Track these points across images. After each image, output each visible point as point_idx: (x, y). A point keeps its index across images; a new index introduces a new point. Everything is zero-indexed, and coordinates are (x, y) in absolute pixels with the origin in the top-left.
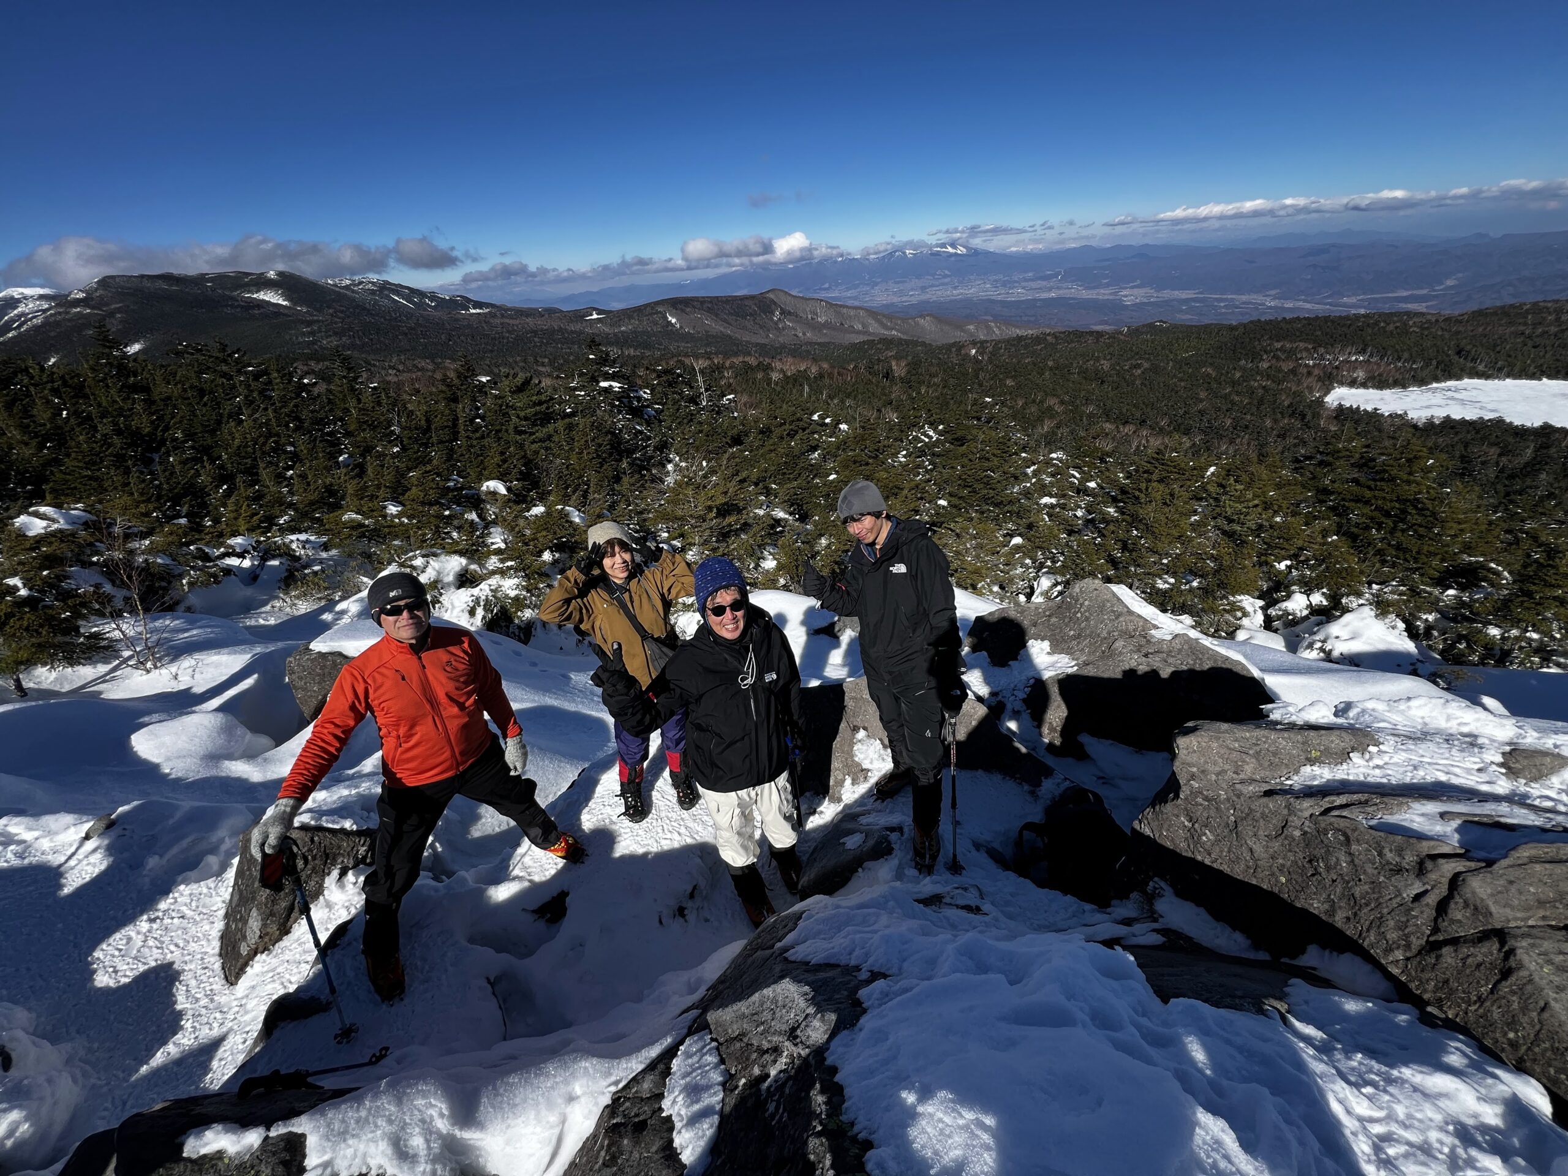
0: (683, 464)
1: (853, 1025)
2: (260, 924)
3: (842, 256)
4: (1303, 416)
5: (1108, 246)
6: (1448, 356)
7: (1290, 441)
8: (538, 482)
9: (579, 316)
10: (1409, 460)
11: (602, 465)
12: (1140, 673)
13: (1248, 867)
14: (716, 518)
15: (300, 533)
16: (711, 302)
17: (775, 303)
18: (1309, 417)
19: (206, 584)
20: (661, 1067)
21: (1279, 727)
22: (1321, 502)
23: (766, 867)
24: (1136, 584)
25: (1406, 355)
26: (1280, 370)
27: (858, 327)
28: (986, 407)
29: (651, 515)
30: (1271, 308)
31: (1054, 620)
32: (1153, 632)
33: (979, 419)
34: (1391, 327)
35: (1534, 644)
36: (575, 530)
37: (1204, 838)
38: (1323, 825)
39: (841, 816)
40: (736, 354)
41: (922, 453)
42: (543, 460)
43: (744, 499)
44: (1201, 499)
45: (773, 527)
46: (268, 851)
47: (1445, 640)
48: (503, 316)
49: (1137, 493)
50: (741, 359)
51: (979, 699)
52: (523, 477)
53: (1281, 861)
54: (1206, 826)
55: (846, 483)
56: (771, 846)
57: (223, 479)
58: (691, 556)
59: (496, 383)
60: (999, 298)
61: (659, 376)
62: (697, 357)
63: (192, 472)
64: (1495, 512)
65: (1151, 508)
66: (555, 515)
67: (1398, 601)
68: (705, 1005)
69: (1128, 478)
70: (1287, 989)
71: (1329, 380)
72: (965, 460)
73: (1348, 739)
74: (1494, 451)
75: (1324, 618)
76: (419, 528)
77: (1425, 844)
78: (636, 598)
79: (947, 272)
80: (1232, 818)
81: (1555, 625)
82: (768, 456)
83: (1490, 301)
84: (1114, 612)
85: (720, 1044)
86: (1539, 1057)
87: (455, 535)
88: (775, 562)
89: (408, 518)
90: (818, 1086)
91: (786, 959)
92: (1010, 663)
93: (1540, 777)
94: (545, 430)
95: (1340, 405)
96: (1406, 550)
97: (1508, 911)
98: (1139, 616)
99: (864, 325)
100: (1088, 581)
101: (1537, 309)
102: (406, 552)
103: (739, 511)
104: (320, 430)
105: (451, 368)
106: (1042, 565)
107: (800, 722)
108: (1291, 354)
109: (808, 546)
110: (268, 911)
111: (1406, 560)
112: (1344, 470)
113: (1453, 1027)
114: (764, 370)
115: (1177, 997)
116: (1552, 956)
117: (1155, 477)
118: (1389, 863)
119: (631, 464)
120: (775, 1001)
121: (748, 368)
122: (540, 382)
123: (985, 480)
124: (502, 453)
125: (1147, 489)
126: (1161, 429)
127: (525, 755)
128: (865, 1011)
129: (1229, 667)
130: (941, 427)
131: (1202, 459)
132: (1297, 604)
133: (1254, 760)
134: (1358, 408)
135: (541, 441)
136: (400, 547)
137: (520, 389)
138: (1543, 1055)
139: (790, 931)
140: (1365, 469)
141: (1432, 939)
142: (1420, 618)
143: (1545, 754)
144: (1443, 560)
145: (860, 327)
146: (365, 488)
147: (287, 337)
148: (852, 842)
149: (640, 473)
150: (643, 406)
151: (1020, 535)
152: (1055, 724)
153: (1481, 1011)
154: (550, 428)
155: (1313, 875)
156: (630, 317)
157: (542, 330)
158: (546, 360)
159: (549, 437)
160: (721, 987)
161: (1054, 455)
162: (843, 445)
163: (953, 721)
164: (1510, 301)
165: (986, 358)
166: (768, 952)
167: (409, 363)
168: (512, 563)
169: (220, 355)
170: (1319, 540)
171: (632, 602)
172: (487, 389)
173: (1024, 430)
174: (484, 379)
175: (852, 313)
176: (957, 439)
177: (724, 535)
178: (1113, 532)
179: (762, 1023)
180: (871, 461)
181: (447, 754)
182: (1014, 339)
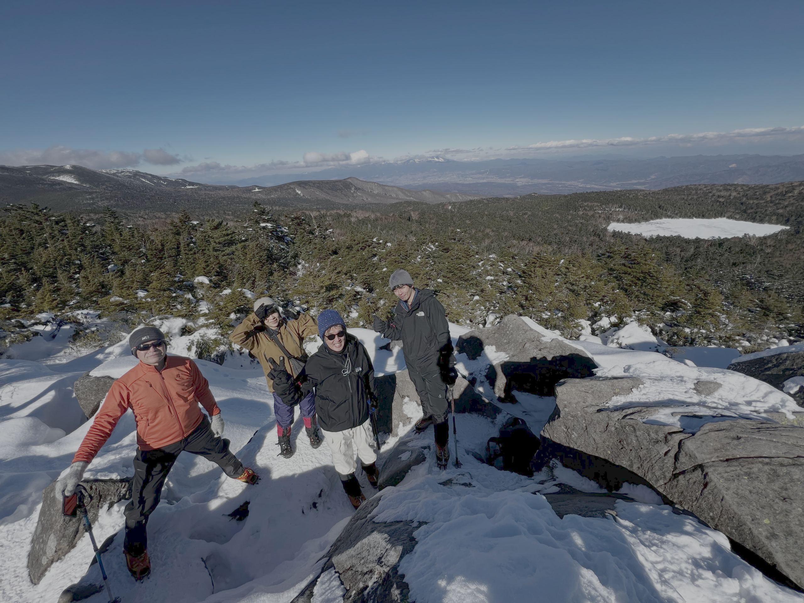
0: (307, 265)
1: (412, 551)
2: (56, 543)
3: (384, 161)
4: (599, 236)
5: (508, 159)
6: (655, 208)
7: (595, 247)
8: (226, 277)
9: (249, 190)
10: (644, 255)
11: (262, 267)
12: (538, 358)
13: (594, 448)
14: (325, 292)
15: (83, 309)
16: (319, 183)
17: (352, 184)
18: (601, 236)
19: (21, 342)
20: (308, 592)
21: (601, 379)
22: (611, 274)
23: (360, 475)
24: (533, 316)
25: (639, 208)
26: (588, 215)
27: (394, 195)
28: (457, 234)
29: (290, 292)
30: (581, 187)
31: (496, 335)
32: (542, 338)
33: (455, 239)
34: (631, 196)
35: (704, 335)
36: (248, 301)
37: (573, 436)
38: (624, 424)
39: (398, 443)
40: (333, 209)
41: (429, 257)
42: (229, 265)
43: (340, 282)
44: (558, 275)
45: (355, 296)
46: (67, 494)
47: (668, 335)
48: (205, 189)
49: (530, 273)
50: (335, 211)
51: (464, 377)
52: (218, 274)
53: (607, 443)
54: (573, 430)
55: (392, 272)
56: (362, 463)
57: (35, 280)
58: (313, 312)
59: (202, 225)
60: (461, 182)
61: (292, 220)
62: (312, 211)
63: (14, 277)
64: (682, 277)
65: (537, 279)
66: (237, 293)
67: (647, 318)
68: (330, 555)
69: (526, 266)
70: (615, 505)
71: (609, 219)
72: (449, 260)
73: (630, 383)
74: (678, 250)
75: (617, 328)
76: (157, 304)
77: (666, 428)
78: (284, 337)
79: (435, 170)
80: (585, 425)
81: (711, 326)
82: (351, 260)
83: (670, 185)
84: (524, 330)
85: (340, 574)
86: (723, 523)
87: (179, 307)
88: (357, 314)
89: (151, 298)
90: (395, 586)
91: (374, 522)
92: (478, 358)
93: (710, 394)
94: (230, 249)
95: (614, 231)
96: (647, 295)
97: (703, 455)
98: (536, 331)
99: (397, 195)
100: (511, 315)
101: (687, 188)
102: (150, 317)
103: (337, 288)
104: (96, 251)
105: (176, 217)
106: (489, 309)
107: (375, 393)
108: (591, 208)
109: (373, 305)
110: (61, 535)
111: (648, 299)
112: (619, 260)
113: (686, 513)
114: (348, 217)
115: (566, 514)
116: (723, 474)
117: (537, 265)
118: (653, 439)
119: (279, 266)
120: (369, 545)
121: (339, 216)
122: (227, 224)
123: (460, 269)
124: (206, 262)
125: (534, 271)
126: (538, 243)
127: (223, 424)
128: (417, 543)
129: (578, 353)
130: (437, 244)
131: (558, 256)
132: (605, 322)
133: (591, 396)
134: (622, 232)
135: (228, 254)
136: (146, 315)
137: (216, 228)
138: (725, 521)
139: (375, 507)
140: (627, 259)
141: (674, 473)
142: (657, 326)
143: (711, 382)
144: (663, 299)
145: (395, 196)
146: (124, 283)
147: (77, 201)
148: (405, 457)
149: (283, 270)
150: (284, 236)
151: (478, 295)
152: (501, 387)
153: (698, 504)
154: (233, 248)
155: (622, 448)
156: (276, 191)
157: (228, 197)
158: (230, 213)
159: (233, 253)
160: (339, 543)
161: (491, 256)
162: (389, 253)
163: (451, 389)
164: (677, 185)
165: (456, 210)
166: (364, 520)
167: (151, 215)
168: (213, 321)
169: (35, 211)
170: (611, 292)
171: (282, 339)
172: (197, 228)
173: (476, 244)
174: (195, 223)
175: (390, 189)
176: (445, 249)
177: (330, 300)
178: (521, 292)
179: (363, 558)
180: (403, 261)
181: (177, 427)
182: (469, 201)
